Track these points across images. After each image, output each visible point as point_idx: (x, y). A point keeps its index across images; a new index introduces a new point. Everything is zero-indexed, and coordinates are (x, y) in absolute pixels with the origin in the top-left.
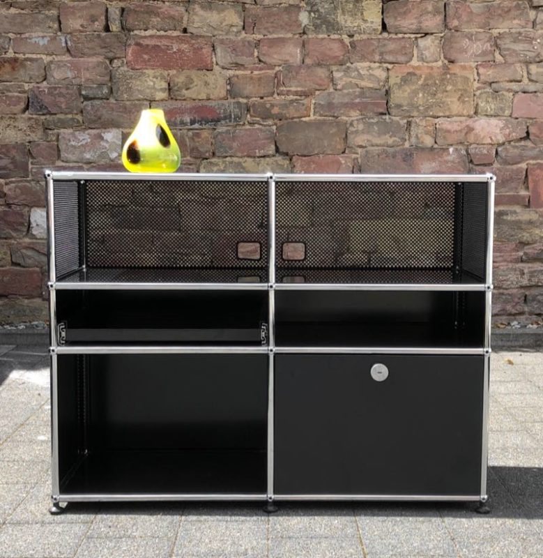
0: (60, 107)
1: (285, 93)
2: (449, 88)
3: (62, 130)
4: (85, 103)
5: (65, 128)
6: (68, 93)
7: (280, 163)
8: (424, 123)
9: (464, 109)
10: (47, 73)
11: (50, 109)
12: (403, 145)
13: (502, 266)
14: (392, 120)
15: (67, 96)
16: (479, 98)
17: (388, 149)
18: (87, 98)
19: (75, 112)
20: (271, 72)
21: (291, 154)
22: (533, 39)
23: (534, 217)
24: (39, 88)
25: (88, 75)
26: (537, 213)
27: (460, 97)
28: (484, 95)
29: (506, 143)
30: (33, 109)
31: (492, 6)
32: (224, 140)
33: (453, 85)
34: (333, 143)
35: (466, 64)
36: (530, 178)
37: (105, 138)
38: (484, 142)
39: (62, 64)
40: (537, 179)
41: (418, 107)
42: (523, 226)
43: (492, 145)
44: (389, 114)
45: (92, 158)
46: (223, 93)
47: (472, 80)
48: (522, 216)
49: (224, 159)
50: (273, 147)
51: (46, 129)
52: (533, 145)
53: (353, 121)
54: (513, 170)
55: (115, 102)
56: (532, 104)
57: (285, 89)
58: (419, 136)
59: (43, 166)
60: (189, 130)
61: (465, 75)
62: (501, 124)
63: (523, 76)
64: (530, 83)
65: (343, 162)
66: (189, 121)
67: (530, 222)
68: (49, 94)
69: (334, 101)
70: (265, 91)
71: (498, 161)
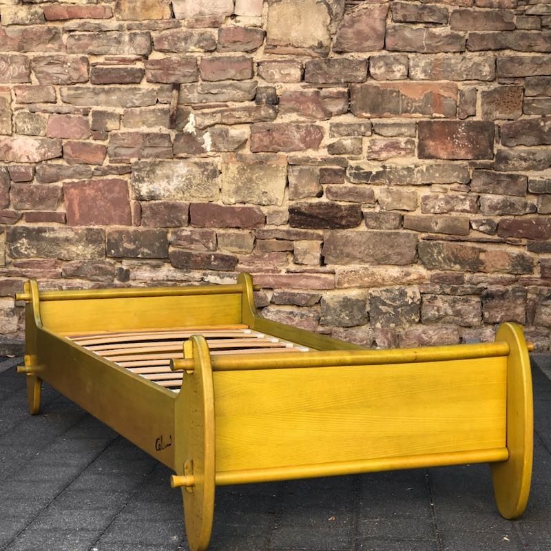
13: (42, 282)
22: (65, 63)
23: (71, 234)
26: (73, 231)
29: (43, 162)
31: (25, 30)
35: (4, 85)
36: (65, 196)
38: (22, 160)
47: (10, 101)
52: (68, 165)
54: (49, 189)
56: (65, 124)
61: (3, 96)
62: (37, 144)
63: (56, 98)
64: (64, 105)
67: (67, 240)
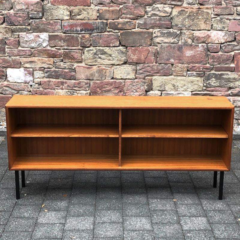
0: (19, 22)
1: (124, 18)
2: (200, 17)
3: (20, 33)
4: (31, 20)
5: (21, 32)
6: (23, 16)
7: (121, 50)
8: (188, 33)
9: (206, 27)
10: (13, 6)
11: (15, 23)
12: (178, 43)
14: (173, 31)
15: (23, 17)
16: (214, 22)
17: (171, 44)
18: (32, 18)
19: (27, 25)
20: (118, 8)
21: (126, 45)
24: (9, 13)
25: (32, 7)
27: (205, 22)
28: (216, 21)
30: (7, 23)
32: (96, 39)
33: (202, 16)
34: (146, 41)
37: (41, 37)
39: (20, 2)
40: (238, 59)
41: (185, 26)
42: (232, 80)
43: (219, 44)
44: (172, 28)
45: (35, 46)
46: (96, 18)
48: (231, 76)
49: (96, 48)
50: (118, 42)
51: (13, 32)
53: (155, 31)
55: (45, 20)
57: (124, 16)
58: (186, 39)
59: (12, 49)
60: (79, 34)
65: (150, 50)
66: (80, 30)
68: (14, 16)
69: (147, 22)
70: (115, 17)
71: (221, 51)
